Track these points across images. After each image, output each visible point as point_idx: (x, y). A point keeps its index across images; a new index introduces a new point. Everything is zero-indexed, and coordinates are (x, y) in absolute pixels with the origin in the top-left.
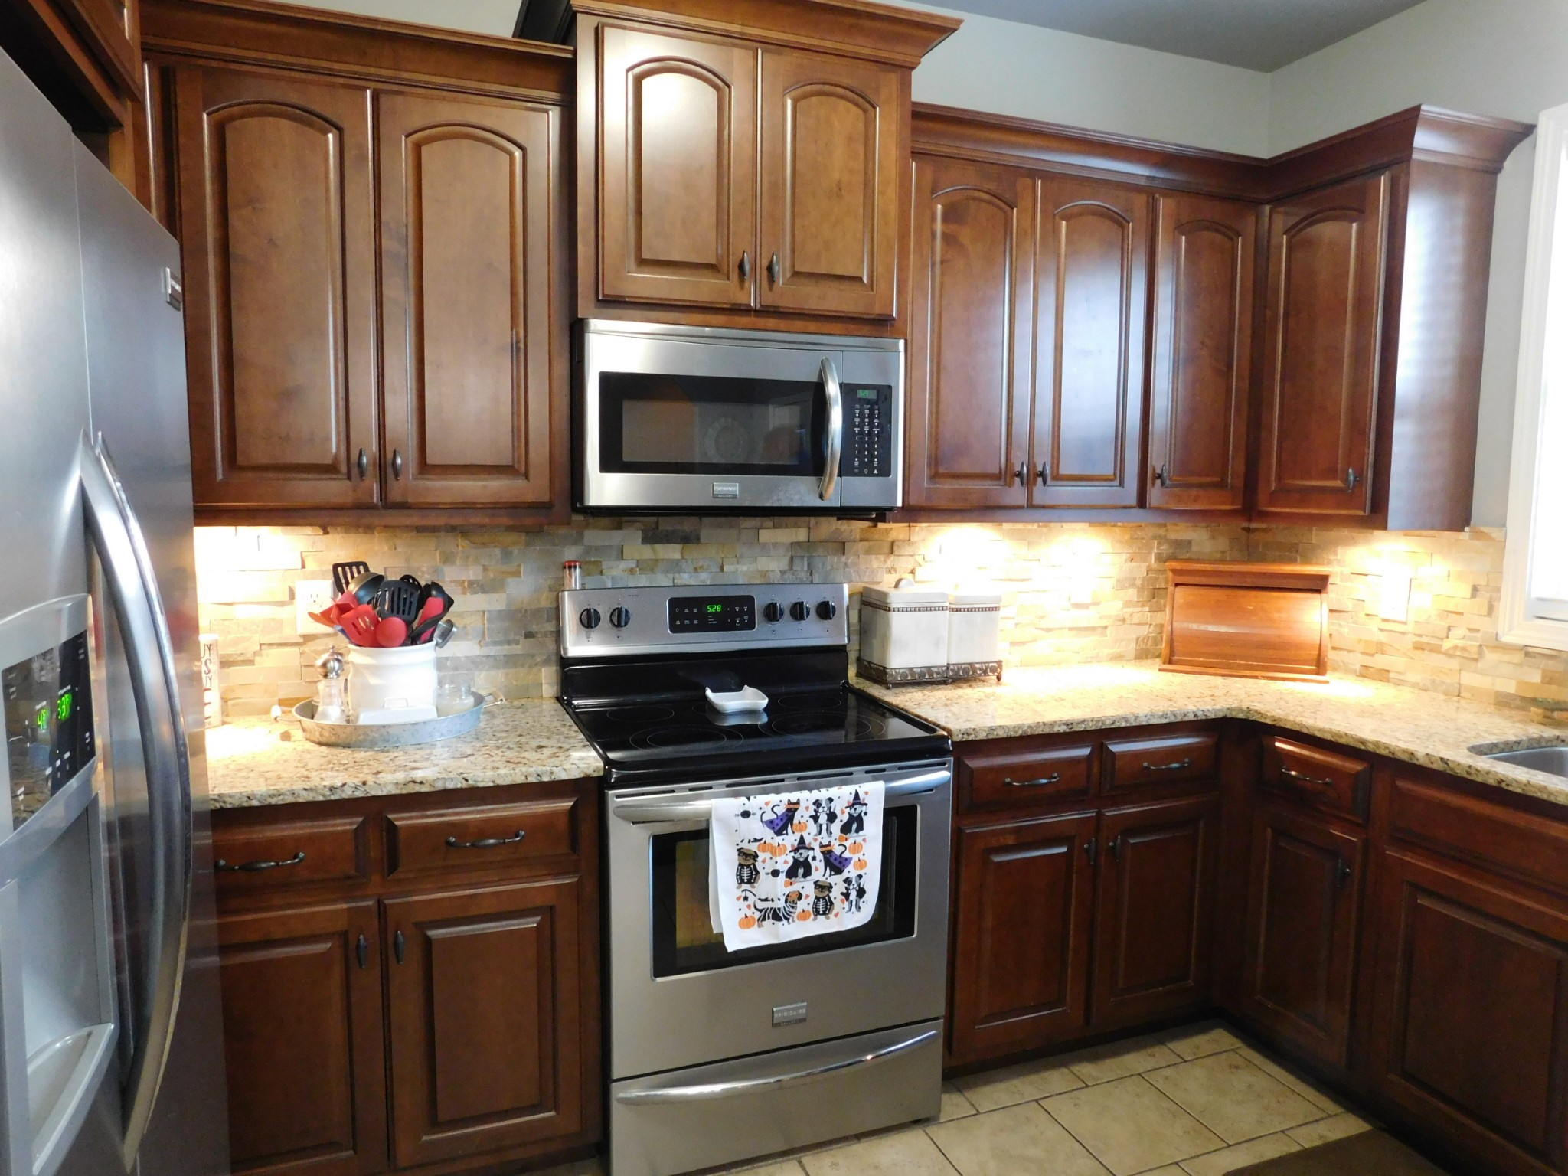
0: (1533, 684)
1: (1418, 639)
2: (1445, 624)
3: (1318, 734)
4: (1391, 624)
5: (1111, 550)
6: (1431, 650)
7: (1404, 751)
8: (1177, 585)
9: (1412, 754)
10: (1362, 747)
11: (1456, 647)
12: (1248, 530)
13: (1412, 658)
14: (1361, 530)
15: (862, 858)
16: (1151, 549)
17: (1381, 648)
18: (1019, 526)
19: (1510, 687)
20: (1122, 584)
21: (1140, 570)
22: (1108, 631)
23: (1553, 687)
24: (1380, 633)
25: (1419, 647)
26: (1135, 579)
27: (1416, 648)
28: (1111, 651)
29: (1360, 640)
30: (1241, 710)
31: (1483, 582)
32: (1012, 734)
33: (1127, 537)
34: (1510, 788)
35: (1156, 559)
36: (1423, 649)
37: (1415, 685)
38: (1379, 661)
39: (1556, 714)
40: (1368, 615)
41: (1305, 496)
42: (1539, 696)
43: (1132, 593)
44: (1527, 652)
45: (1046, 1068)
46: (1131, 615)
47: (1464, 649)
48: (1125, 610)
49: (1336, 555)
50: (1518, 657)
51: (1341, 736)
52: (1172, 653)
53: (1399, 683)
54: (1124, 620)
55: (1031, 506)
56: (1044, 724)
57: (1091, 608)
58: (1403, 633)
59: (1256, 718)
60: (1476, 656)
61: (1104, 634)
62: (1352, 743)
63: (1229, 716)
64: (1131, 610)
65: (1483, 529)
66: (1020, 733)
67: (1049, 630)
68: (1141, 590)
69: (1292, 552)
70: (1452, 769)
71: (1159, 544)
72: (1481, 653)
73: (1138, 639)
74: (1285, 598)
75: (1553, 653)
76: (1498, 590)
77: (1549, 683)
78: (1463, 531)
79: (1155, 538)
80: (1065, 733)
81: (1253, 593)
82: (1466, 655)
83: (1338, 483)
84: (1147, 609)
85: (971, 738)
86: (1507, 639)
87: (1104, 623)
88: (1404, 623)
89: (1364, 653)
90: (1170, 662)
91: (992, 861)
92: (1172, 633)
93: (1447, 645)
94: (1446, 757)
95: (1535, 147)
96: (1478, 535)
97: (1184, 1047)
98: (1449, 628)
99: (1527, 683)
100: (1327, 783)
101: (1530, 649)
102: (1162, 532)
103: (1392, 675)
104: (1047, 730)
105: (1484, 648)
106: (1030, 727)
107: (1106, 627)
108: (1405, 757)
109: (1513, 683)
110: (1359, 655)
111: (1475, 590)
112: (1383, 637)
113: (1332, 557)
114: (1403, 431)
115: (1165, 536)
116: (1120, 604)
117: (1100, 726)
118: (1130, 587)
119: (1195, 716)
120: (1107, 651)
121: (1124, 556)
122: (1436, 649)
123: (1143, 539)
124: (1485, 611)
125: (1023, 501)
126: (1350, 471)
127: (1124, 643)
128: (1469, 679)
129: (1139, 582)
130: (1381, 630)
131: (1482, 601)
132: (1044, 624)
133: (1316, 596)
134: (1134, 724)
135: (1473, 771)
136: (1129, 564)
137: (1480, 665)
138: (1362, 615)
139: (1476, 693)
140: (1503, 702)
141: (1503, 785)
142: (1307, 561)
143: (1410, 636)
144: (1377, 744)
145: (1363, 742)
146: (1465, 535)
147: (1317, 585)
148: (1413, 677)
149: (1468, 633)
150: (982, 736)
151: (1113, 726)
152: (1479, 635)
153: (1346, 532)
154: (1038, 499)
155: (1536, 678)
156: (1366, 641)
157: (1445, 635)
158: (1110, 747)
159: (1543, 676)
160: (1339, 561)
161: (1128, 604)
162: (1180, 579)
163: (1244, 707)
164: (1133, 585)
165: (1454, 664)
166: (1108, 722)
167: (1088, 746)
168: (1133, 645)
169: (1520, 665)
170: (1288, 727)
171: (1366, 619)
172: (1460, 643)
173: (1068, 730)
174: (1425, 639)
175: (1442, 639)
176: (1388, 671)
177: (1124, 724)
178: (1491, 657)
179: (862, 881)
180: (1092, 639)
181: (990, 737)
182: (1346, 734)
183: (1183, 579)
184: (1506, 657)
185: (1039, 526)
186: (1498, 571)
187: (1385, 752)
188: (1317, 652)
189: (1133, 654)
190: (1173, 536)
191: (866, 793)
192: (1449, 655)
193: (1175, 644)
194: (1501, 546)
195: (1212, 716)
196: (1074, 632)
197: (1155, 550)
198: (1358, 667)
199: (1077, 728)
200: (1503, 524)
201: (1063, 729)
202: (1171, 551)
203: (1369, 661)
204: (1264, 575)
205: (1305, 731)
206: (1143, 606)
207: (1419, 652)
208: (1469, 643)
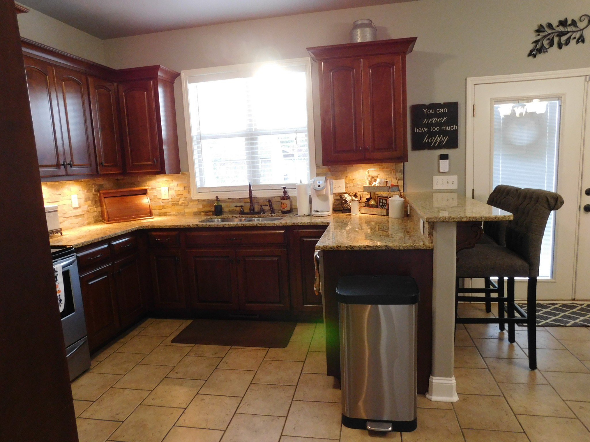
0: (201, 208)
1: (172, 203)
2: (178, 197)
3: (164, 227)
4: (165, 200)
5: (81, 189)
6: (177, 205)
7: (187, 225)
8: (105, 198)
9: (189, 225)
10: (177, 227)
11: (182, 203)
12: (117, 180)
13: (172, 208)
14: (152, 175)
15: (59, 289)
16: (93, 188)
17: (163, 207)
18: (53, 183)
19: (196, 210)
20: (86, 200)
21: (91, 195)
22: (85, 215)
23: (205, 208)
24: (162, 203)
25: (173, 205)
26: (90, 198)
27: (172, 205)
28: (87, 222)
29: (157, 206)
30: (141, 227)
31: (186, 186)
32: (88, 243)
33: (85, 185)
34: (212, 227)
35: (95, 191)
36: (174, 205)
37: (174, 215)
38: (164, 210)
39: (208, 214)
40: (158, 199)
41: (142, 167)
42: (203, 210)
43: (89, 202)
44: (199, 201)
45: (112, 344)
46: (91, 209)
47: (184, 203)
48: (89, 208)
49: (147, 184)
50: (197, 202)
51: (171, 226)
52: (109, 218)
53: (170, 215)
54: (89, 212)
55: (67, 175)
56: (96, 239)
57: (79, 208)
58: (169, 202)
59: (146, 228)
60: (187, 204)
61: (84, 217)
62: (174, 227)
63: (138, 229)
64: (90, 208)
65: (184, 172)
66: (90, 243)
67: (67, 218)
68: (92, 201)
69: (133, 184)
70: (199, 226)
71: (95, 186)
72: (188, 203)
73: (94, 217)
74: (137, 197)
75: (204, 200)
76: (190, 187)
77: (204, 207)
78: (179, 173)
79: (93, 184)
80: (102, 241)
81: (128, 197)
82: (185, 204)
83: (150, 163)
84: (95, 207)
85: (78, 246)
86: (193, 199)
87: (83, 213)
88: (168, 199)
89: (159, 209)
90: (109, 221)
91: (89, 284)
92: (107, 212)
93: (180, 203)
94: (196, 224)
95: (181, 79)
96: (183, 174)
97: (143, 325)
98: (180, 198)
99: (200, 208)
100: (169, 240)
101: (199, 200)
102: (94, 182)
103: (168, 214)
104: (97, 241)
105: (189, 202)
106: (93, 240)
107: (84, 214)
108: (187, 227)
109: (197, 209)
110: (158, 210)
111: (184, 188)
112: (163, 204)
113: (145, 184)
114: (165, 147)
115: (96, 183)
116: (87, 206)
117: (110, 237)
118: (88, 201)
119: (131, 230)
120: (85, 222)
121: (86, 191)
122: (178, 204)
123: (90, 185)
124: (188, 193)
125: (64, 173)
126: (155, 159)
127: (90, 218)
128: (186, 210)
129: (91, 199)
130: (162, 202)
131: (186, 190)
132: (66, 216)
133: (145, 195)
134: (118, 235)
135: (203, 225)
136: (87, 193)
137: (189, 206)
138: (157, 199)
139: (189, 213)
140: (196, 214)
141: (210, 226)
142: (138, 186)
143: (170, 202)
144: (180, 226)
145: (177, 226)
146: (180, 175)
147: (144, 192)
148: (173, 213)
149: (184, 199)
150: (81, 246)
151: (113, 237)
152: (187, 199)
153: (148, 177)
154: (69, 172)
155: (201, 207)
156: (159, 206)
157: (179, 200)
158: (112, 243)
159: (203, 206)
160: (148, 185)
161: (89, 206)
162: (106, 196)
163: (142, 226)
164: (89, 200)
165: (182, 207)
166: (112, 236)
167: (106, 244)
168: (93, 219)
169: (197, 204)
170: (156, 228)
171: (157, 200)
172: (183, 202)
173: (102, 240)
174: (174, 203)
175: (179, 202)
176: (166, 213)
177: (115, 236)
178: (191, 204)
179: (60, 297)
180: (80, 219)
181: (83, 245)
182: (172, 225)
183: (107, 196)
184: (194, 203)
185: (59, 183)
186: (189, 182)
187: (182, 227)
188: (149, 211)
189: (93, 222)
190: (98, 183)
191: (57, 268)
192: (181, 205)
193: (109, 215)
194: (188, 176)
195: (135, 230)
196: (75, 217)
197: (94, 188)
198: (158, 213)
199: (104, 239)
200: (188, 171)
201: (101, 239)
202: (98, 188)
203: (161, 211)
204: (130, 191)
205: (161, 228)
206: (93, 206)
207: (173, 206)
208: (185, 201)
